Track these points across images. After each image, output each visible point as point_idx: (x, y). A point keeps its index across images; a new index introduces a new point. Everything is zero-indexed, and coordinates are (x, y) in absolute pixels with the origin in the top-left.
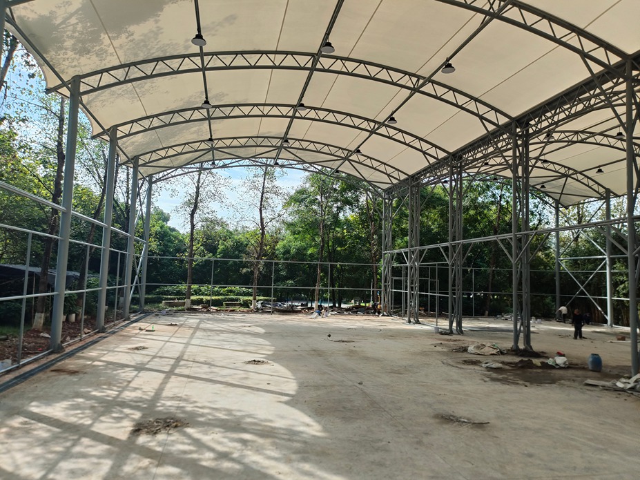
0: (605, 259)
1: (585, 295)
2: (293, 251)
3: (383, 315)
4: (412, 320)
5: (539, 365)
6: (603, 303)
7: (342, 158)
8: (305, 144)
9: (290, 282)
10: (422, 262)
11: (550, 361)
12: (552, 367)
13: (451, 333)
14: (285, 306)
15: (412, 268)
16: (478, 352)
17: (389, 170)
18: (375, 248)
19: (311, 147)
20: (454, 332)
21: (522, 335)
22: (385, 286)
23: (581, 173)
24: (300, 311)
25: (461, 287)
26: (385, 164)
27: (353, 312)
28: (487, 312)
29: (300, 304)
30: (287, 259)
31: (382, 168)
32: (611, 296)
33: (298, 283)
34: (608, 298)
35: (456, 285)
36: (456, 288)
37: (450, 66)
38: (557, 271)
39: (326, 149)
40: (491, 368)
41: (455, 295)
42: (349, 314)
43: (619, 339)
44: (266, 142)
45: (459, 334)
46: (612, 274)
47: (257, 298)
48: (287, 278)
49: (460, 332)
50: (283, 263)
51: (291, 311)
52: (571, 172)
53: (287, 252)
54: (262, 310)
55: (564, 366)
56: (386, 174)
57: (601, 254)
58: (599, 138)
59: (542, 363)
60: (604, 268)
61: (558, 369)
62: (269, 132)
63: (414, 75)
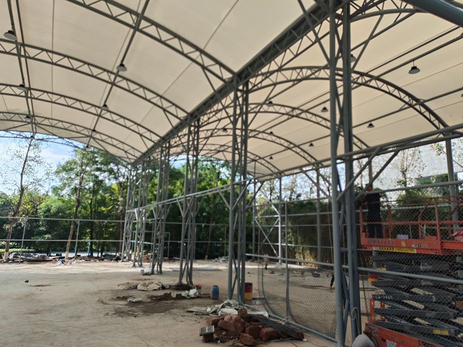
0: (278, 217)
2: (53, 210)
3: (123, 261)
5: (175, 296)
7: (87, 136)
8: (54, 122)
9: (47, 236)
11: (184, 294)
12: (184, 298)
13: (153, 273)
14: (37, 256)
17: (126, 148)
19: (60, 125)
20: (155, 272)
21: (185, 274)
22: (126, 238)
23: (263, 158)
24: (51, 260)
26: (123, 143)
27: (100, 260)
29: (55, 255)
30: (47, 217)
31: (120, 145)
32: (281, 242)
33: (54, 237)
34: (279, 244)
38: (254, 226)
39: (73, 128)
42: (95, 261)
44: (16, 117)
47: (10, 250)
48: (46, 233)
49: (160, 273)
50: (44, 220)
51: (43, 260)
52: (257, 158)
53: (49, 210)
54: (13, 260)
56: (124, 150)
57: (277, 214)
59: (178, 295)
62: (17, 110)
63: (111, 73)
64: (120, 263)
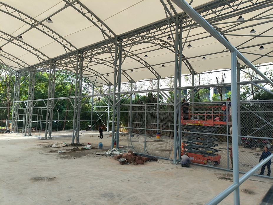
0: (108, 107)
1: (101, 120)
3: (12, 133)
4: (27, 134)
5: (81, 149)
6: (106, 123)
10: (35, 107)
11: (85, 147)
12: (86, 149)
13: (46, 139)
15: (29, 110)
16: (57, 146)
17: (19, 62)
18: (9, 99)
20: (48, 138)
21: (76, 137)
22: (14, 118)
23: (102, 75)
25: (52, 118)
26: (17, 58)
28: (64, 129)
31: (15, 60)
32: (109, 121)
34: (108, 121)
35: (50, 118)
36: (50, 119)
37: (50, 20)
38: (92, 111)
40: (62, 153)
41: (49, 122)
43: (110, 136)
45: (50, 139)
46: (110, 113)
49: (50, 138)
52: (98, 74)
55: (89, 148)
56: (17, 63)
57: (107, 105)
58: (108, 63)
59: (82, 148)
60: (107, 110)
61: (88, 149)
63: (33, 19)
64: (10, 134)
